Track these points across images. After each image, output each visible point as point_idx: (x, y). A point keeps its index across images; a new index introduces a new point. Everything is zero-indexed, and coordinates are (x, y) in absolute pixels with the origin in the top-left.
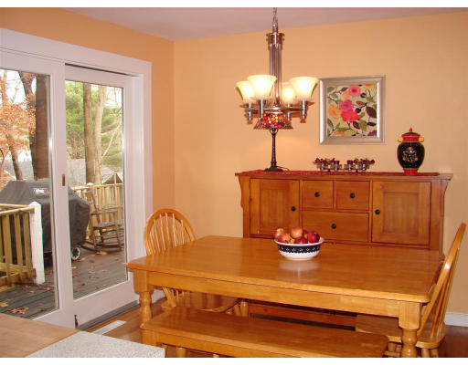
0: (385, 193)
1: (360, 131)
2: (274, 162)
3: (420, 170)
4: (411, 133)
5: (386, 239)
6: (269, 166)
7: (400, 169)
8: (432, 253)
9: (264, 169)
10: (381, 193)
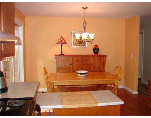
0: (93, 59)
1: (81, 44)
2: (62, 52)
3: (98, 54)
4: (96, 45)
5: (94, 70)
6: (60, 54)
7: (94, 54)
8: (104, 72)
9: (59, 54)
10: (92, 60)
